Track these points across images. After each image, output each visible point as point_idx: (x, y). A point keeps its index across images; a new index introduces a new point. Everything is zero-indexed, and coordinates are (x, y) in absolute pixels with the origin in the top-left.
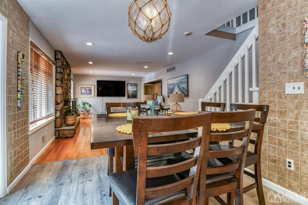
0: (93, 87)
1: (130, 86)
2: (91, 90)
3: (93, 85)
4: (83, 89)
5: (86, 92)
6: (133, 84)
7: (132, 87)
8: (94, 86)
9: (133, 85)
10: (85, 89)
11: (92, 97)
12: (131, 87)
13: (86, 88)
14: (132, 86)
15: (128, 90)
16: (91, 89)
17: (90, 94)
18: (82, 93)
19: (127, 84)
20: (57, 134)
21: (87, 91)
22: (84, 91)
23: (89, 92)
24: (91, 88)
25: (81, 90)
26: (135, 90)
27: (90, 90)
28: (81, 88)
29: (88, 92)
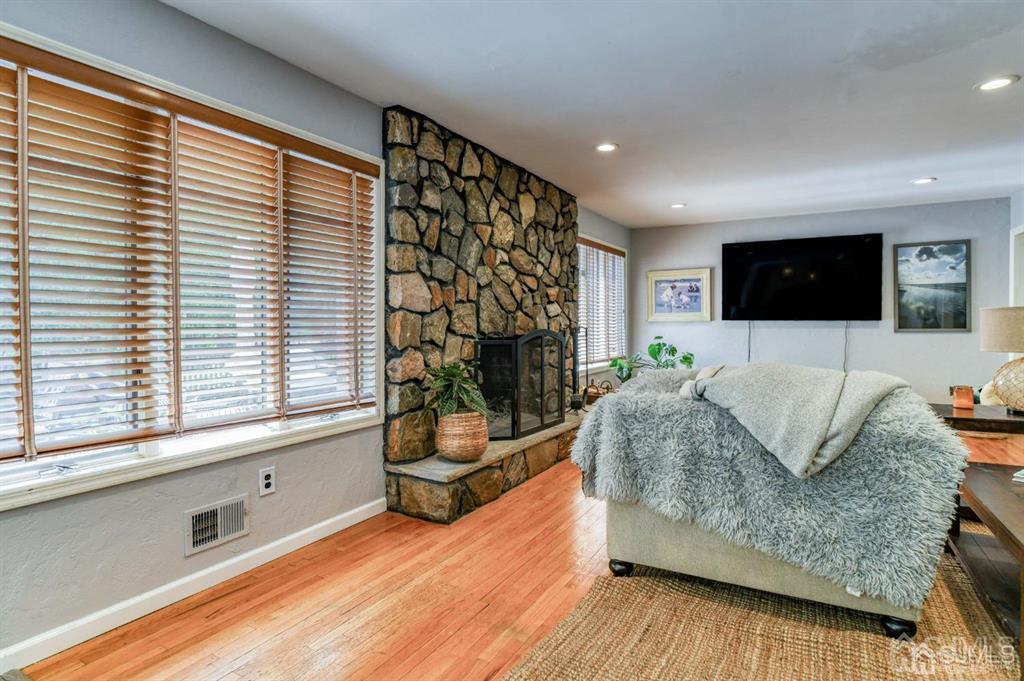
0: (705, 275)
1: (914, 260)
2: (698, 290)
3: (706, 268)
4: (664, 289)
5: (677, 301)
6: (936, 243)
7: (933, 261)
8: (712, 271)
9: (935, 248)
10: (673, 288)
11: (703, 322)
12: (922, 265)
13: (678, 284)
14: (931, 254)
15: (902, 279)
16: (698, 284)
17: (692, 309)
18: (660, 305)
19: (896, 248)
20: (393, 491)
21: (680, 294)
22: (667, 295)
23: (691, 297)
24: (698, 280)
25: (658, 292)
26: (956, 277)
27: (695, 290)
28: (658, 282)
29: (685, 298)
